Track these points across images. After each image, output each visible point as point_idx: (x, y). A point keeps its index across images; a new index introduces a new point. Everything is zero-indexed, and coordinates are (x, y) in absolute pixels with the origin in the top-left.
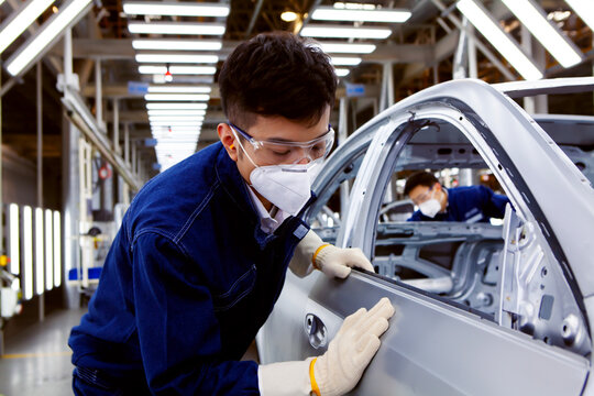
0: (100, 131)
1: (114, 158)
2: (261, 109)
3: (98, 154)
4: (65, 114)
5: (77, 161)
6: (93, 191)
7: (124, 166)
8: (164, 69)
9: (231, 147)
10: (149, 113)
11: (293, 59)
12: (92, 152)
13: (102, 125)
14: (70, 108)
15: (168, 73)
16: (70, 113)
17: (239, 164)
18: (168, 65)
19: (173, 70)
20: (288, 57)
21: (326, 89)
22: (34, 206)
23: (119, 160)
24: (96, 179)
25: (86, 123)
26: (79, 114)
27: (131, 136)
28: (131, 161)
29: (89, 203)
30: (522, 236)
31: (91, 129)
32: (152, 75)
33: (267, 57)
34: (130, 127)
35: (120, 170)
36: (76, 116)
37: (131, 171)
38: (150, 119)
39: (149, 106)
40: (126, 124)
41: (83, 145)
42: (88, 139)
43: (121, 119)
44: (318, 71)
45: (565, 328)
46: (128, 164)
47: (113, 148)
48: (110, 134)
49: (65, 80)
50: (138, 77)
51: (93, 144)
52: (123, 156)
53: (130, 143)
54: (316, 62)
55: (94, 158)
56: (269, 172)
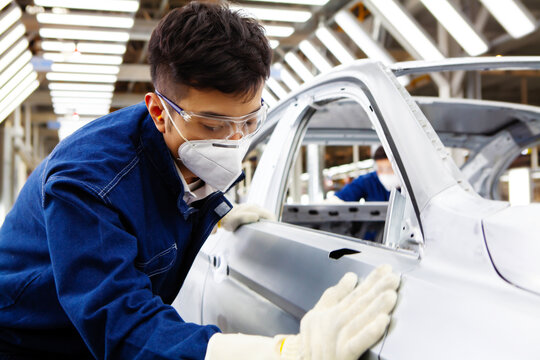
2: (194, 81)
8: (71, 46)
9: (158, 118)
10: (53, 94)
11: (228, 30)
15: (77, 51)
17: (166, 136)
18: (76, 41)
20: (224, 28)
21: (261, 64)
33: (201, 28)
38: (53, 100)
39: (51, 86)
44: (253, 44)
53: (33, 126)
54: (252, 35)
56: (199, 147)
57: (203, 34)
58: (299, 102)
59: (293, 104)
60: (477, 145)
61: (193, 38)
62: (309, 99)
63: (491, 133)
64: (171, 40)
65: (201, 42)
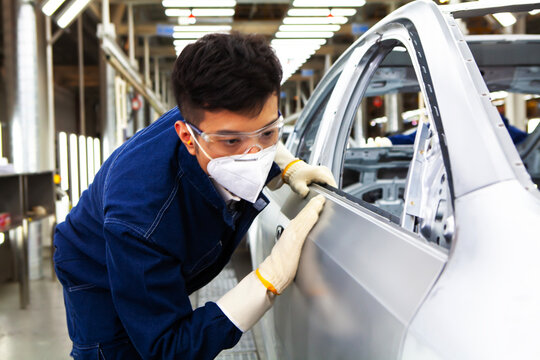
0: (133, 68)
1: (145, 91)
2: (206, 105)
3: (131, 89)
4: (104, 58)
5: (114, 94)
6: (128, 121)
7: (155, 97)
8: (188, 12)
9: (189, 143)
12: (127, 88)
13: (134, 63)
14: (108, 52)
15: (191, 16)
16: (108, 57)
18: (191, 8)
19: (195, 12)
22: (78, 133)
23: (150, 92)
24: (130, 110)
25: (121, 63)
26: (115, 57)
27: (161, 69)
28: (161, 92)
29: (125, 131)
30: (430, 147)
31: (125, 68)
32: (177, 17)
34: (160, 60)
35: (151, 102)
36: (113, 60)
37: (161, 101)
39: (175, 43)
40: (156, 58)
41: (119, 82)
42: (123, 77)
43: (151, 53)
45: (445, 227)
46: (158, 95)
47: (144, 81)
48: (141, 70)
49: (103, 29)
50: (165, 19)
51: (127, 81)
52: (154, 89)
53: (160, 75)
55: (128, 93)
56: (223, 163)
57: (210, 61)
61: (202, 67)
64: (185, 71)
65: (209, 68)
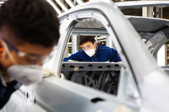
58: (69, 17)
59: (66, 19)
60: (148, 37)
62: (75, 17)
63: (155, 32)
